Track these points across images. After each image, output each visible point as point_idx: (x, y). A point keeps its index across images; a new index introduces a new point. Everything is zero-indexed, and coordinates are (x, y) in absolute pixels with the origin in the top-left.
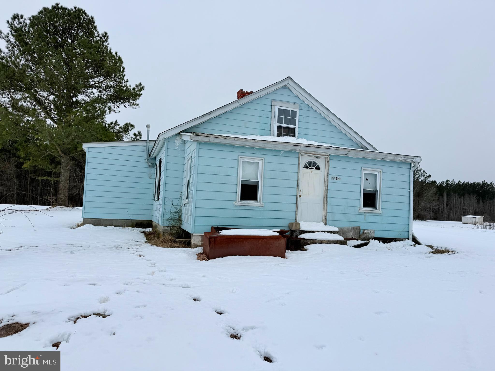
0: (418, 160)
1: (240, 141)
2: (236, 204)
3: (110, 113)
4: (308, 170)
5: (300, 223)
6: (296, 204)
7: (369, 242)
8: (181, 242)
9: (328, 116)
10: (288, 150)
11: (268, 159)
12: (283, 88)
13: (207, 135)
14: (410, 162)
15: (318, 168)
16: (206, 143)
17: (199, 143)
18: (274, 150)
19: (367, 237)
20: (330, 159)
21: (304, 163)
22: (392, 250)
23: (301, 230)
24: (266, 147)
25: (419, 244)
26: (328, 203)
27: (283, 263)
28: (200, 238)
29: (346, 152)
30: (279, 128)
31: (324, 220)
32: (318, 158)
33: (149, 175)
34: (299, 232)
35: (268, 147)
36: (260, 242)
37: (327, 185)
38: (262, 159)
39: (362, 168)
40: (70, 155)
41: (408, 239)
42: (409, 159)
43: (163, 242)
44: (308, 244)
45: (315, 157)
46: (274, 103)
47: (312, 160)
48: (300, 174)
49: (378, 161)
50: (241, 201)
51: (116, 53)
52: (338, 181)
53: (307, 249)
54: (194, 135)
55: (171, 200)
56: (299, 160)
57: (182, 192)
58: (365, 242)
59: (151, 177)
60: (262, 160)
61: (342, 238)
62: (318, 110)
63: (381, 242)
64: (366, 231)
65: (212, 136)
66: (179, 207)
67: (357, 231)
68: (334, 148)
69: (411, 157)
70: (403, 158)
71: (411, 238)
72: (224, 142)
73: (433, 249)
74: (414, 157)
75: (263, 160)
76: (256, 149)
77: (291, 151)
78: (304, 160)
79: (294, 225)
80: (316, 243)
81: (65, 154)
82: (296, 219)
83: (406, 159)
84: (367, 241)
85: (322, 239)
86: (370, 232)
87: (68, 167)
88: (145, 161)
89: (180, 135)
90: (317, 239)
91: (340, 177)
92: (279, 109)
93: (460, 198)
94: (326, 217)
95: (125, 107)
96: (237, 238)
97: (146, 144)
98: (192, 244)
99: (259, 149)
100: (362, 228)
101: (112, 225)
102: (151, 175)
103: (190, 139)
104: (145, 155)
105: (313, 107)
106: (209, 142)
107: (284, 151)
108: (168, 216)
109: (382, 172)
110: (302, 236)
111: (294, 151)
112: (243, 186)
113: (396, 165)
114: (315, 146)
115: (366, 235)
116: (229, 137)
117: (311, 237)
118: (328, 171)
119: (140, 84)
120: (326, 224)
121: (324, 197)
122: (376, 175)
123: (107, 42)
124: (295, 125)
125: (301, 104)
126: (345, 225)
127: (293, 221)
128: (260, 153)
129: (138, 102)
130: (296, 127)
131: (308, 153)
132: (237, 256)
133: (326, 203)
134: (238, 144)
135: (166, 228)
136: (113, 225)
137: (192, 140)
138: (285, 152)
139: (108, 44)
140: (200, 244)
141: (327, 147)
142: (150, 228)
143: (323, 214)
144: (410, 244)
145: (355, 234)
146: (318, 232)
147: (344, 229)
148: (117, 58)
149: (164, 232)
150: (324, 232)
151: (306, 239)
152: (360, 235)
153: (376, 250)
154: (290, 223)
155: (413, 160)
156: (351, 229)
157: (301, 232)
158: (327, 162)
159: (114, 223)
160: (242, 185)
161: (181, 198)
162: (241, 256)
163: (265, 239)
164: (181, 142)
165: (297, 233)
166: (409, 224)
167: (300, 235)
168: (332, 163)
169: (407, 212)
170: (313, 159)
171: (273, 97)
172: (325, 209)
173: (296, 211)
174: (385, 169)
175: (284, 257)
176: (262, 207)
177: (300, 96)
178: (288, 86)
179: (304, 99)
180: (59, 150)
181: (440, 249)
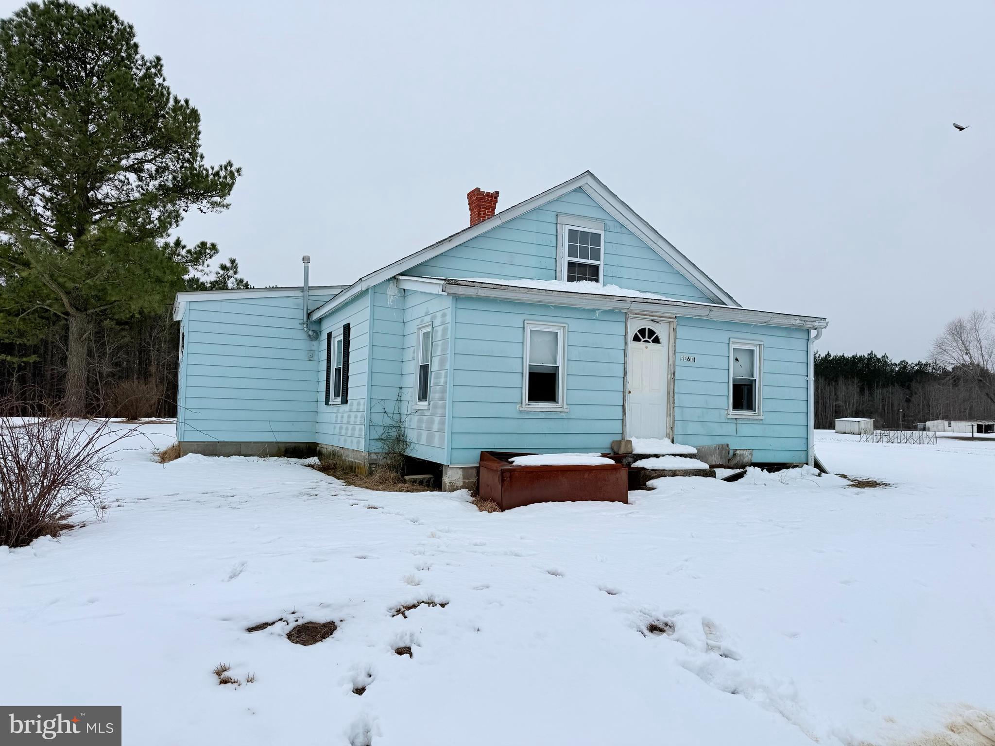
0: (823, 324)
1: (529, 294)
2: (522, 409)
3: (177, 226)
4: (641, 345)
5: (633, 440)
6: (623, 406)
7: (746, 471)
8: (414, 481)
9: (656, 244)
10: (608, 308)
11: (574, 325)
12: (576, 192)
13: (473, 283)
14: (808, 328)
15: (657, 341)
16: (468, 298)
17: (457, 298)
18: (584, 310)
19: (741, 462)
20: (677, 325)
21: (633, 333)
22: (787, 484)
23: (634, 454)
24: (572, 305)
25: (825, 472)
26: (676, 405)
27: (633, 512)
28: (460, 473)
29: (705, 312)
30: (571, 265)
31: (669, 434)
32: (658, 322)
33: (308, 354)
34: (633, 457)
35: (575, 305)
36: (586, 476)
37: (674, 372)
38: (564, 325)
39: (731, 340)
40: (89, 312)
41: (807, 464)
42: (808, 323)
43: (380, 483)
44: (653, 478)
45: (652, 320)
46: (561, 219)
47: (647, 327)
48: (629, 352)
49: (756, 326)
50: (529, 403)
51: (187, 102)
52: (690, 363)
53: (655, 487)
54: (449, 284)
55: (382, 402)
56: (626, 327)
57: (401, 388)
58: (738, 471)
59: (312, 359)
60: (564, 327)
61: (705, 466)
62: (638, 233)
63: (765, 470)
64: (738, 452)
65: (481, 285)
66: (396, 417)
67: (724, 452)
68: (686, 305)
69: (811, 318)
70: (798, 321)
71: (811, 462)
72: (503, 297)
73: (850, 480)
74: (815, 319)
75: (567, 327)
76: (553, 308)
77: (611, 312)
78: (634, 327)
79: (623, 444)
80: (665, 476)
81: (77, 309)
82: (623, 434)
83: (803, 322)
84: (742, 470)
85: (675, 469)
86: (745, 453)
87: (84, 336)
88: (300, 327)
89: (396, 280)
90: (667, 469)
91: (695, 356)
92: (570, 230)
93: (829, 384)
94: (673, 430)
95: (202, 211)
96: (547, 471)
97: (301, 294)
98: (448, 484)
99: (559, 307)
100: (732, 447)
101: (239, 454)
102: (311, 355)
103: (442, 291)
104: (302, 315)
105: (630, 227)
106: (475, 296)
107: (600, 311)
108: (378, 432)
109: (762, 346)
110: (640, 464)
111: (617, 311)
112: (531, 375)
113: (784, 334)
114: (655, 301)
115: (738, 458)
116: (509, 286)
117: (656, 465)
118: (675, 346)
119: (230, 164)
120: (673, 442)
121: (668, 393)
122: (752, 351)
123: (161, 76)
124: (599, 260)
125: (607, 222)
126: (706, 442)
127: (619, 438)
128: (560, 315)
129: (228, 200)
130: (601, 263)
131: (641, 314)
132: (550, 503)
133: (673, 403)
134: (525, 300)
135: (374, 457)
136: (242, 453)
137: (446, 294)
138: (602, 311)
139: (164, 80)
140: (460, 483)
141: (675, 304)
142: (313, 457)
143: (668, 422)
144: (812, 472)
145: (721, 458)
146: (663, 456)
147: (703, 450)
148: (188, 111)
149: (370, 464)
150: (674, 455)
151: (648, 470)
152: (729, 460)
153: (765, 485)
154: (613, 441)
155: (814, 323)
156: (715, 448)
157: (635, 457)
158: (672, 329)
159: (244, 450)
160: (530, 373)
161: (399, 400)
162: (557, 502)
163: (594, 471)
164: (398, 292)
165: (630, 459)
166: (807, 438)
167: (635, 461)
168: (682, 332)
169: (804, 416)
170: (648, 325)
171: (561, 208)
172: (670, 414)
173: (623, 420)
174: (767, 340)
175: (626, 502)
176: (566, 414)
177: (606, 206)
178: (585, 188)
179: (613, 213)
180: (65, 300)
181: (860, 480)
